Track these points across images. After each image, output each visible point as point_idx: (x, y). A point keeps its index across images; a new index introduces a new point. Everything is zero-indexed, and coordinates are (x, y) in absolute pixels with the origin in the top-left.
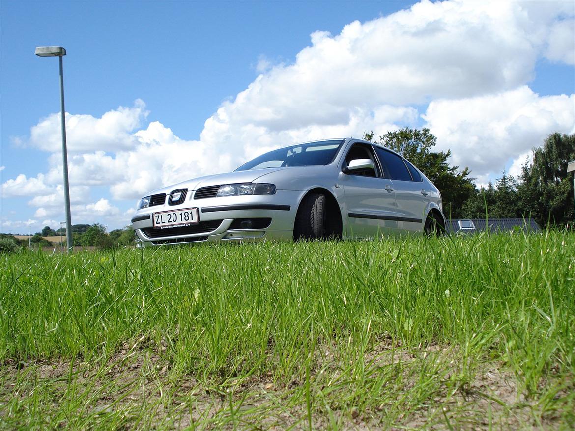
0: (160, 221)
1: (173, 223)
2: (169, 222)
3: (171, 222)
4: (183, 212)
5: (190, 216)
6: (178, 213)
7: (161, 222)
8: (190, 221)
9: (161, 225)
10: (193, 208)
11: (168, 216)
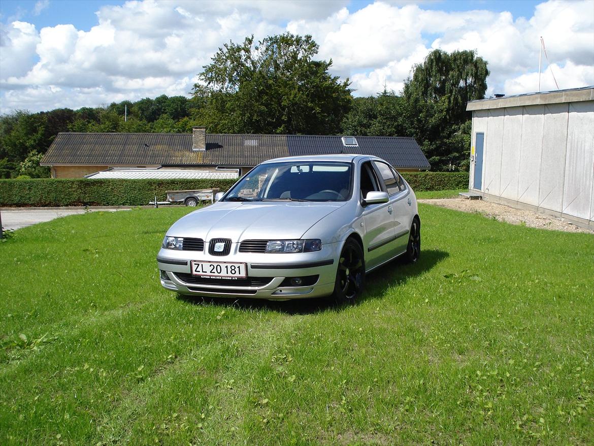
0: (200, 269)
1: (216, 274)
2: (211, 272)
3: (214, 273)
4: (229, 265)
5: (237, 270)
6: (223, 266)
7: (201, 271)
8: (237, 275)
9: (201, 273)
10: (241, 263)
11: (210, 266)
